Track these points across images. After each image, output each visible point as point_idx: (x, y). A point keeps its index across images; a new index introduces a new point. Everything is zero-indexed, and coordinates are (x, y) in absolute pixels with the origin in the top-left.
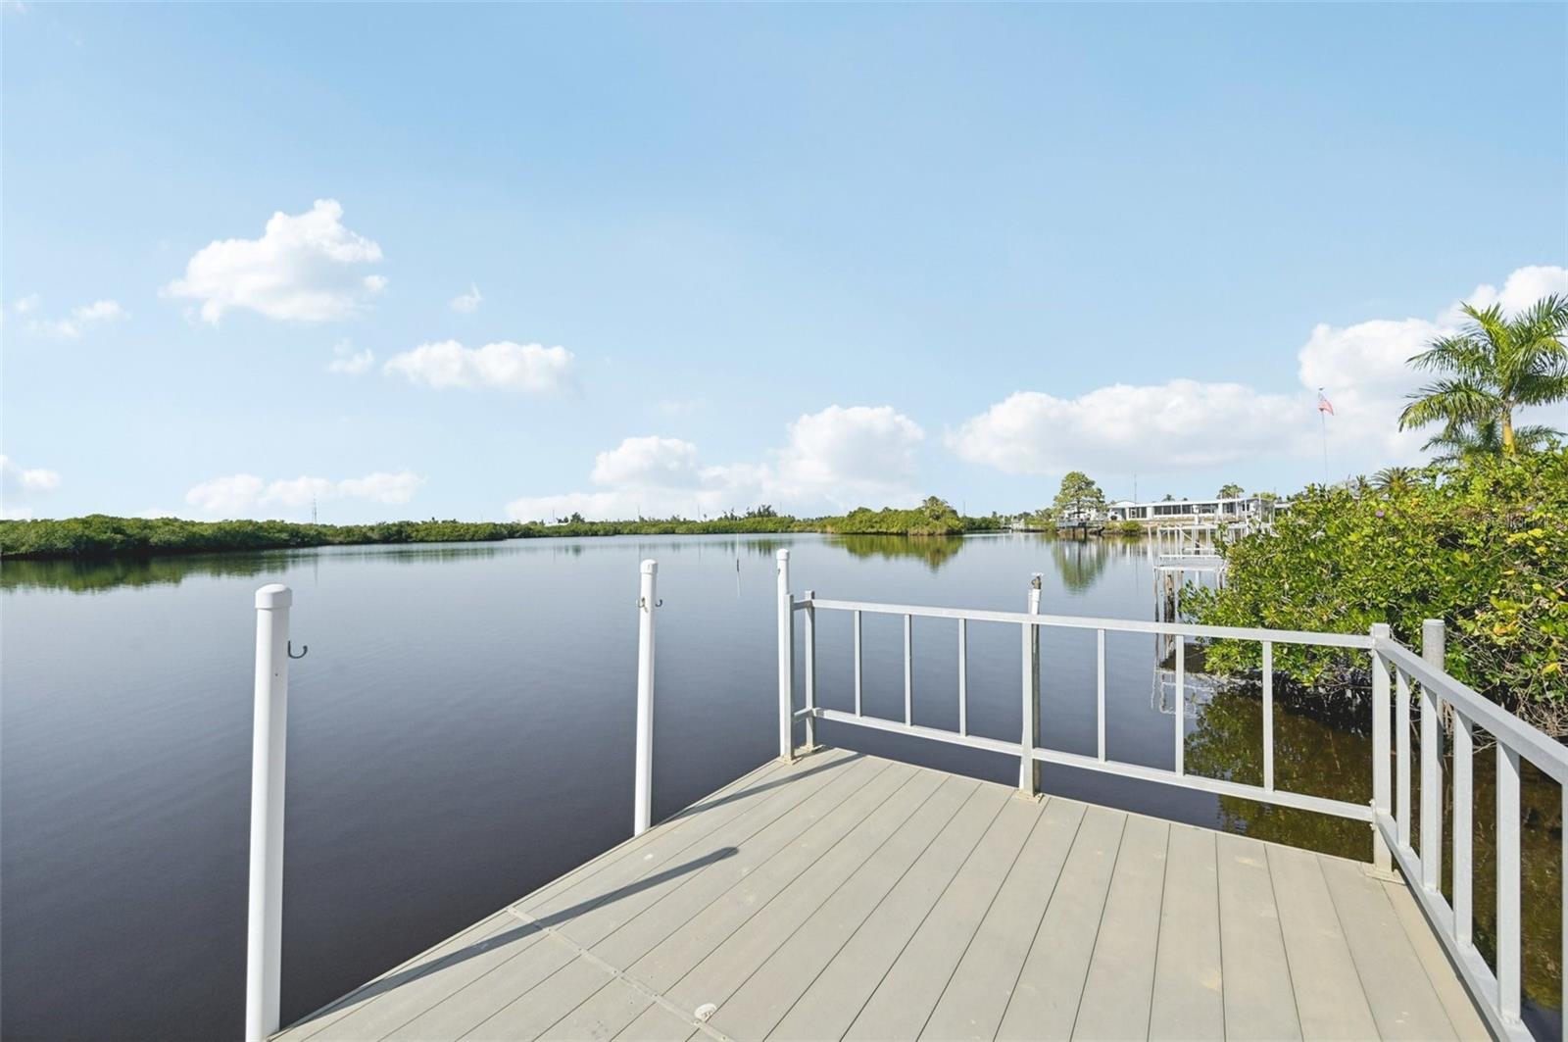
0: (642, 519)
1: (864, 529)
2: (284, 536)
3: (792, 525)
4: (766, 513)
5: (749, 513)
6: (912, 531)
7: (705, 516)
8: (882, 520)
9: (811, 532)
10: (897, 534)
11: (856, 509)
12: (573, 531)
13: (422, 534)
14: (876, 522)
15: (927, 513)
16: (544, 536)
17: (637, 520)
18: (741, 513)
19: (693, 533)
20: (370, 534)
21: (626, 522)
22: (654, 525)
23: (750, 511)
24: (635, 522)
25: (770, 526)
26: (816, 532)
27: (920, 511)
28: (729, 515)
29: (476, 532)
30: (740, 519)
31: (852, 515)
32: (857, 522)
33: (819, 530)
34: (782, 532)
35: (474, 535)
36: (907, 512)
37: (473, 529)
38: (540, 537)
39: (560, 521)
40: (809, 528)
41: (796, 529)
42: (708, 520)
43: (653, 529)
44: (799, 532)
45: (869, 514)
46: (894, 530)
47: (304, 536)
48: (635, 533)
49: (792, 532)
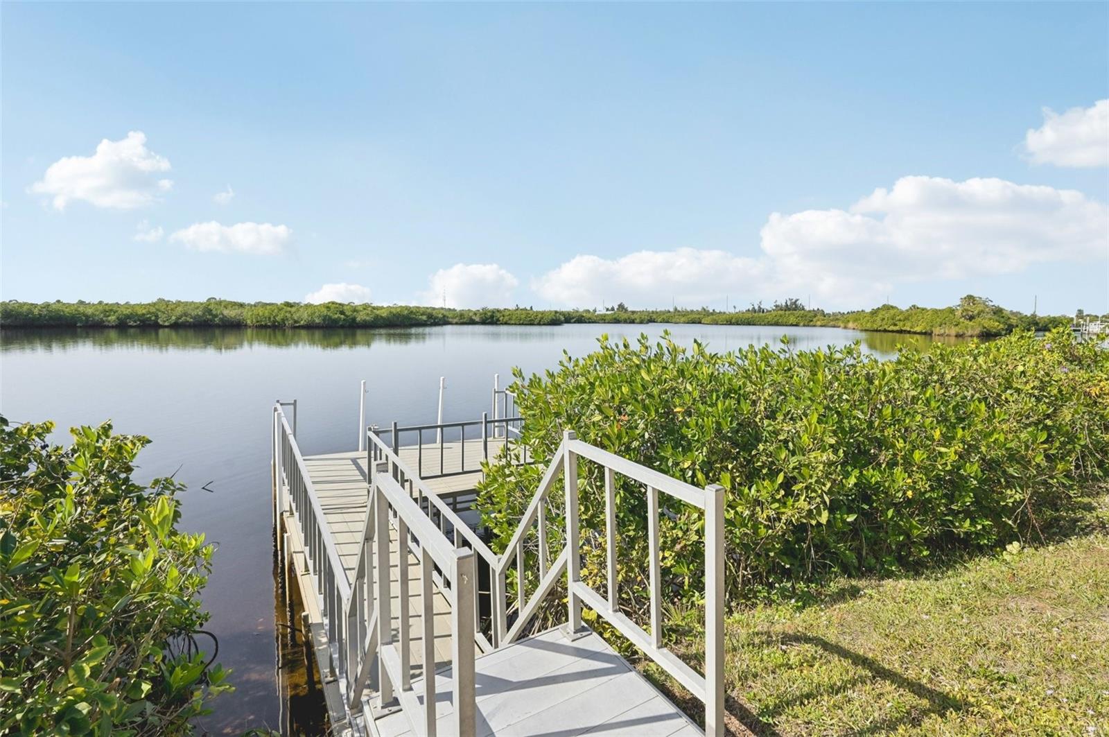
0: (676, 309)
1: (886, 327)
2: (424, 318)
3: (814, 320)
4: (793, 307)
5: (776, 306)
6: (937, 331)
7: (735, 307)
8: (906, 319)
9: (834, 327)
10: (921, 333)
11: (880, 306)
12: (615, 319)
13: (506, 318)
14: (900, 320)
15: (958, 313)
16: (593, 322)
17: (672, 310)
18: (768, 305)
19: (717, 324)
20: (474, 317)
21: (661, 311)
22: (684, 316)
23: (778, 303)
24: (669, 312)
25: (792, 320)
26: (839, 327)
27: (951, 311)
28: (757, 308)
29: (542, 318)
30: (768, 311)
31: (874, 313)
32: (878, 319)
33: (842, 325)
34: (804, 326)
35: (540, 321)
36: (936, 312)
37: (540, 316)
38: (589, 323)
39: (607, 310)
40: (832, 323)
41: (819, 323)
42: (737, 310)
43: (683, 319)
44: (821, 326)
45: (892, 312)
46: (918, 329)
47: (436, 318)
48: (668, 322)
49: (815, 326)
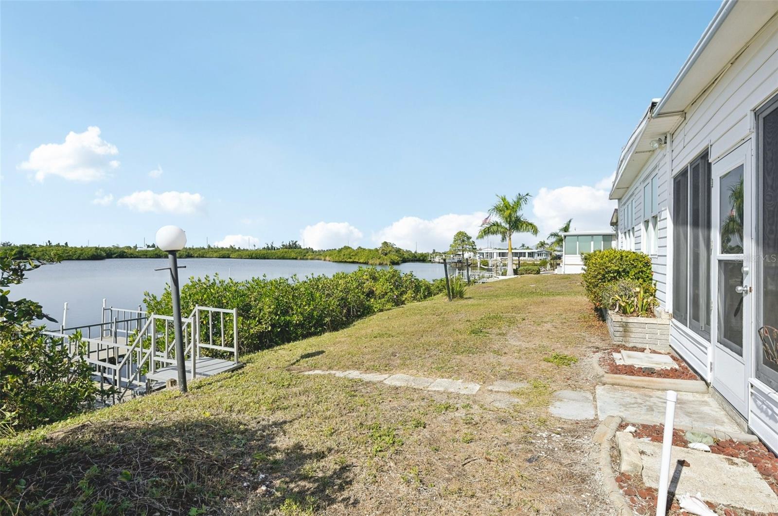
0: (209, 247)
1: (346, 260)
3: (307, 255)
4: (294, 246)
5: (283, 245)
6: (370, 262)
8: (356, 255)
9: (318, 259)
10: (363, 263)
11: (343, 247)
12: (156, 254)
13: (39, 254)
14: (353, 255)
15: (380, 251)
16: (135, 257)
17: (206, 247)
18: (278, 245)
19: (242, 258)
21: (197, 248)
22: (216, 252)
23: (284, 244)
24: (204, 249)
25: (293, 255)
26: (321, 259)
27: (377, 250)
28: (270, 246)
29: (82, 254)
30: (278, 249)
31: (340, 250)
32: (342, 255)
33: (323, 259)
34: (301, 259)
35: (80, 256)
36: (370, 250)
38: (131, 257)
39: (148, 246)
40: (317, 257)
41: (309, 257)
42: (256, 248)
43: (215, 255)
44: (311, 259)
45: (349, 250)
46: (361, 261)
48: (203, 257)
49: (307, 259)
